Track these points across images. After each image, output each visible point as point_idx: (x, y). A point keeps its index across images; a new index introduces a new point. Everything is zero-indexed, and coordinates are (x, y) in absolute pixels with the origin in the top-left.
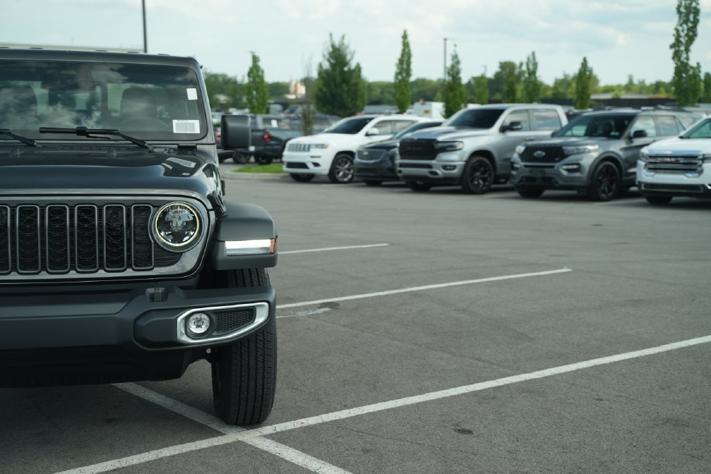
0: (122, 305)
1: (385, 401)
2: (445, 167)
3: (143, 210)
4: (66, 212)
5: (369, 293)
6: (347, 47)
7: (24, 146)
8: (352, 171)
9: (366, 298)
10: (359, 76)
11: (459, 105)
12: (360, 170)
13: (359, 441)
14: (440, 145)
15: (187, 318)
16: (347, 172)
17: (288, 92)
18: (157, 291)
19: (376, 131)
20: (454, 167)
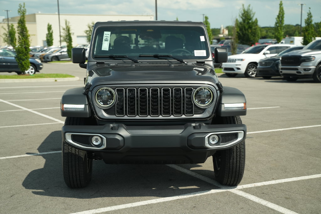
0: (181, 131)
1: (291, 177)
2: (305, 70)
3: (189, 90)
4: (158, 91)
5: (275, 129)
6: (251, 11)
7: (134, 63)
8: (256, 72)
9: (273, 132)
10: (257, 25)
11: (311, 38)
12: (260, 71)
13: (283, 194)
14: (302, 58)
15: (209, 137)
16: (253, 72)
17: (220, 34)
18: (196, 125)
19: (269, 52)
20: (310, 69)
